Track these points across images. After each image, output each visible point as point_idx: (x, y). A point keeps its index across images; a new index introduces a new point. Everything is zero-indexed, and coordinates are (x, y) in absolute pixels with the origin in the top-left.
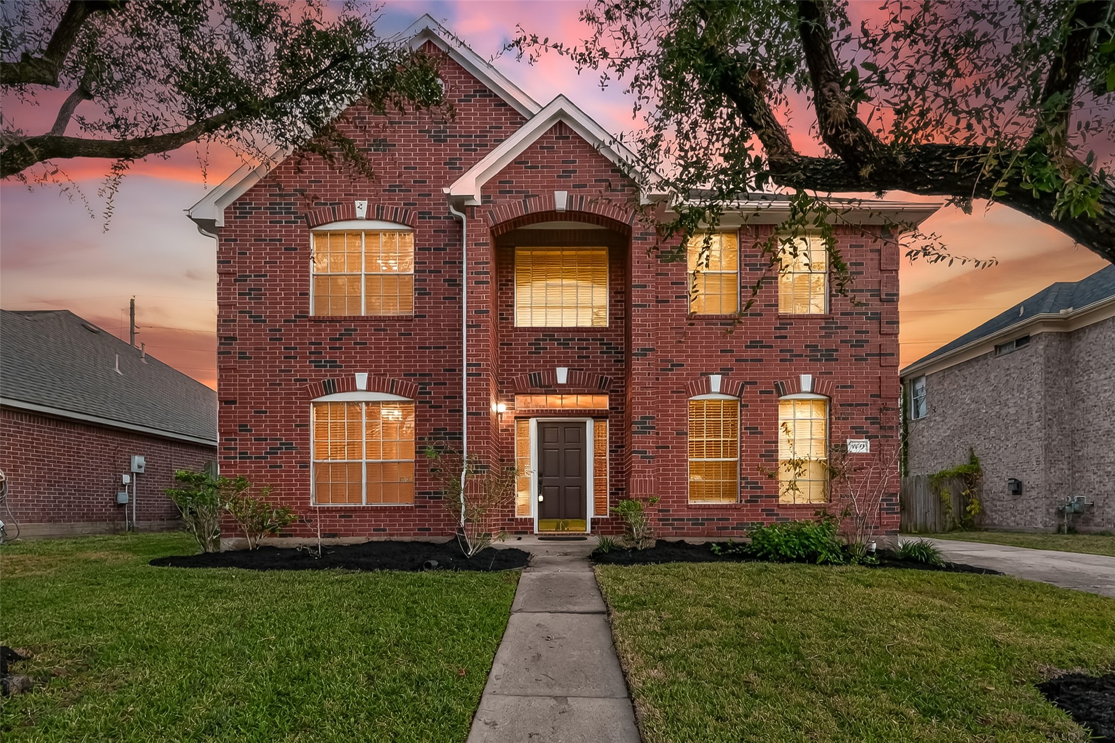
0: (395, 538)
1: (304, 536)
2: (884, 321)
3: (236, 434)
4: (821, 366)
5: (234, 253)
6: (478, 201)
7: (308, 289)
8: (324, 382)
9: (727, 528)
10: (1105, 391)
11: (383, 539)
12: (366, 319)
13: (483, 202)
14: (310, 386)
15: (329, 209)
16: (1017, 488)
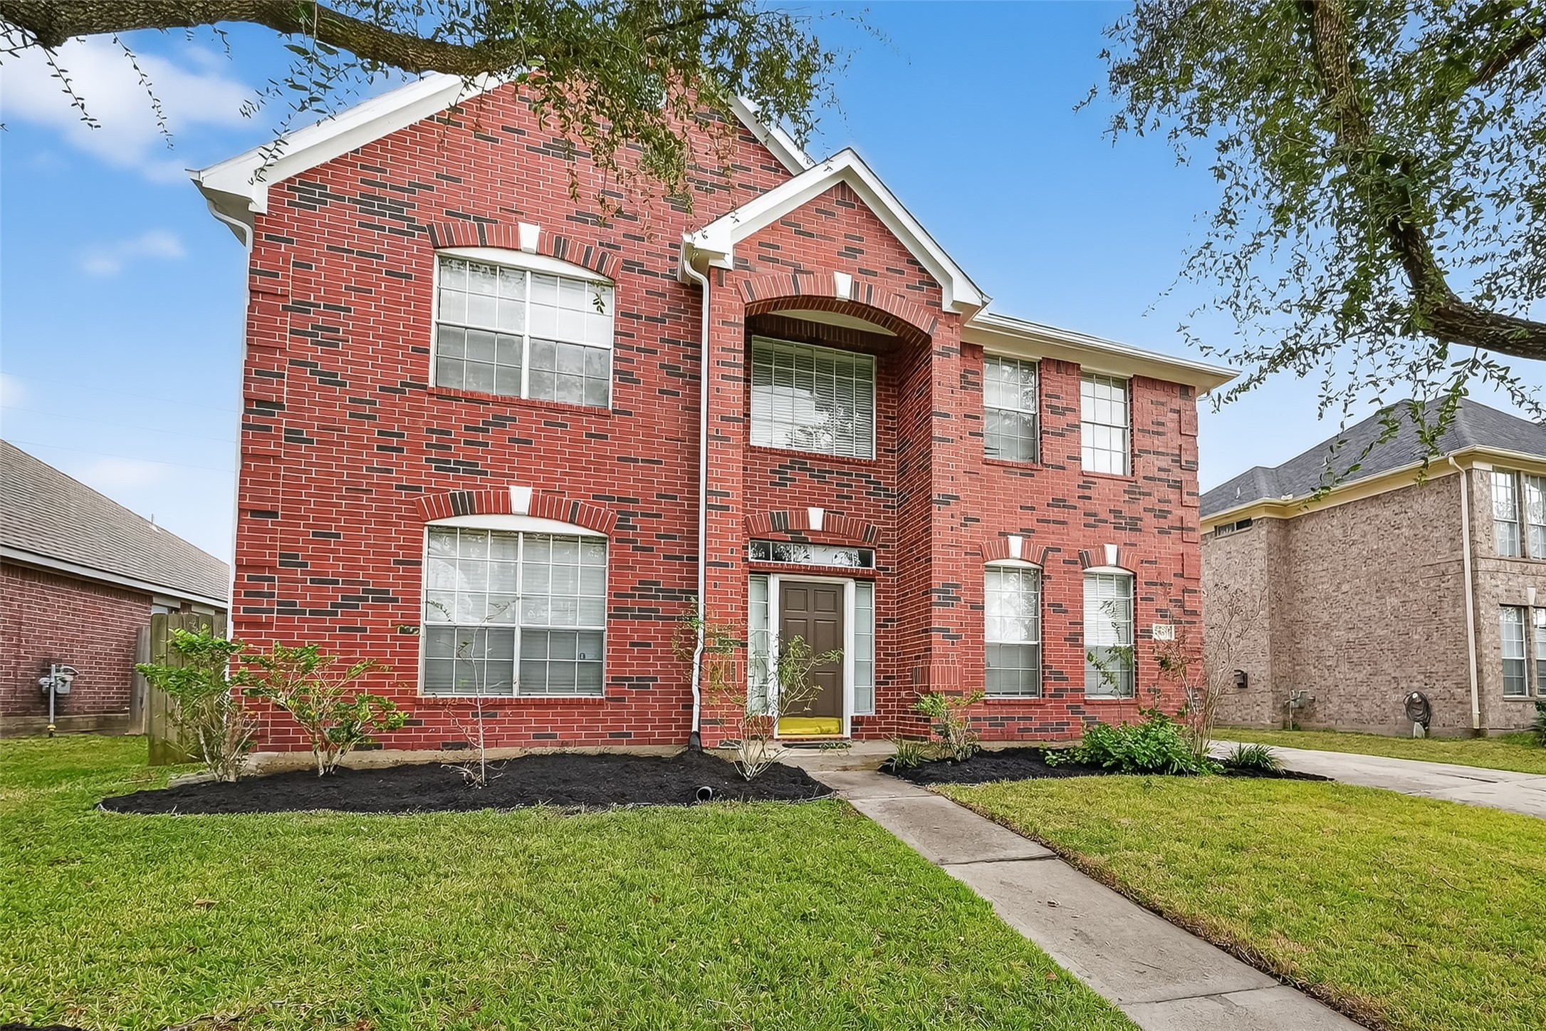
0: (569, 750)
1: (403, 747)
2: (1184, 491)
3: (272, 568)
4: (1125, 536)
5: (286, 261)
6: (728, 263)
7: (428, 344)
8: (453, 496)
9: (1029, 730)
10: (1323, 583)
11: (549, 750)
12: (531, 405)
13: (736, 267)
14: (428, 500)
15: (472, 226)
16: (1243, 682)
